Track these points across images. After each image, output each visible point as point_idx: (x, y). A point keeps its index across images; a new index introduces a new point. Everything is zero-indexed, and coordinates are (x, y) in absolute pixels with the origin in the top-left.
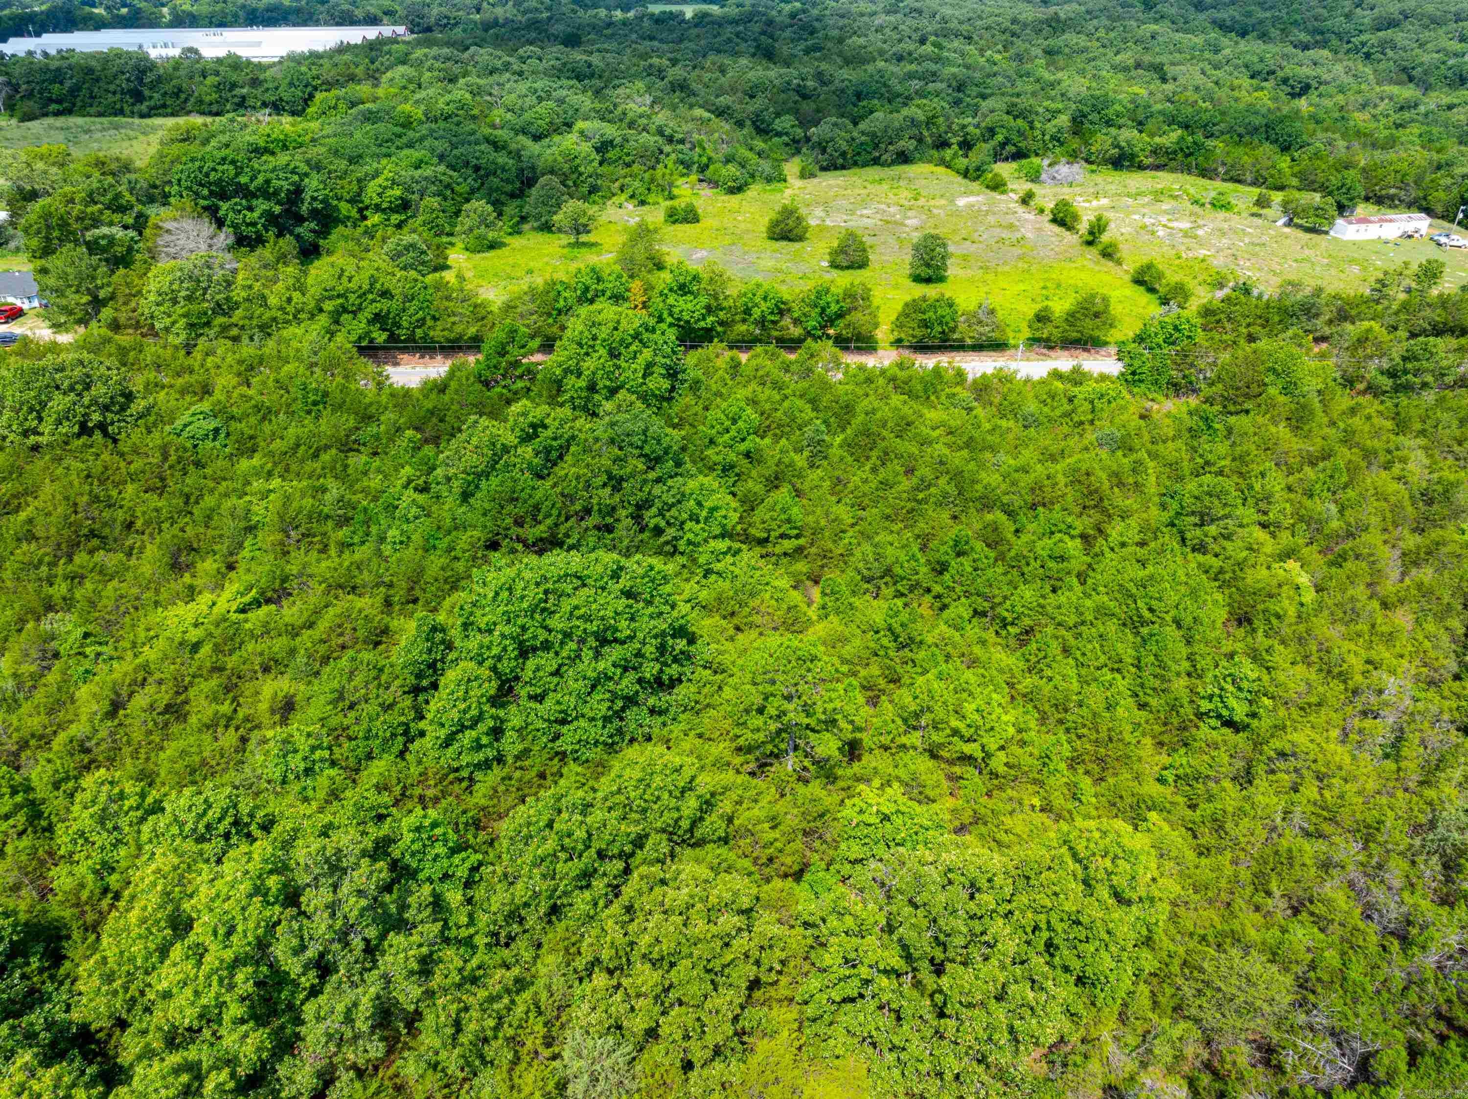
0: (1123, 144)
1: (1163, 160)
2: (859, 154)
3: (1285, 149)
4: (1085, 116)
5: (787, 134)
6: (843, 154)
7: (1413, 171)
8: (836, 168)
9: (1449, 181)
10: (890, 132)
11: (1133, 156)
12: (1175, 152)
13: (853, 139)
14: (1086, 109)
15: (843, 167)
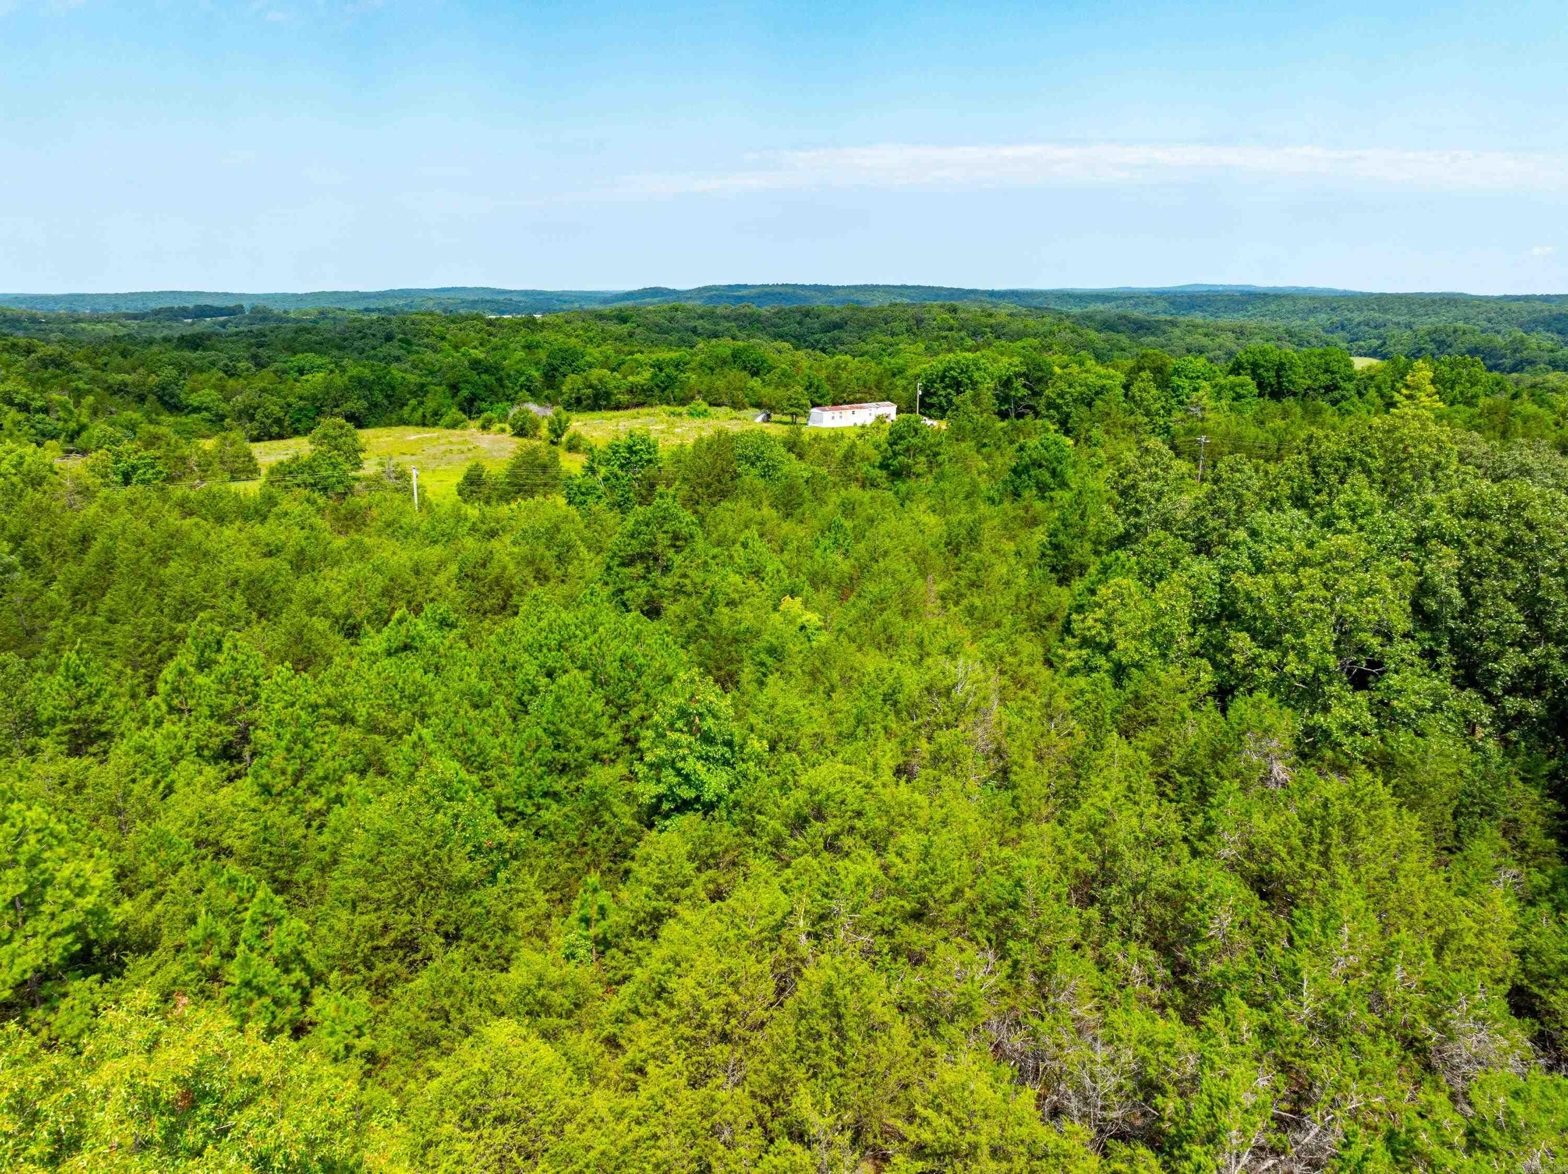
0: (596, 382)
1: (641, 398)
2: (299, 421)
3: (755, 373)
4: (555, 369)
5: (207, 409)
6: (278, 421)
7: (872, 378)
8: (271, 438)
9: (904, 382)
10: (333, 393)
11: (608, 395)
12: (651, 390)
13: (289, 405)
14: (556, 362)
15: (280, 437)
